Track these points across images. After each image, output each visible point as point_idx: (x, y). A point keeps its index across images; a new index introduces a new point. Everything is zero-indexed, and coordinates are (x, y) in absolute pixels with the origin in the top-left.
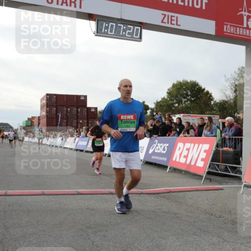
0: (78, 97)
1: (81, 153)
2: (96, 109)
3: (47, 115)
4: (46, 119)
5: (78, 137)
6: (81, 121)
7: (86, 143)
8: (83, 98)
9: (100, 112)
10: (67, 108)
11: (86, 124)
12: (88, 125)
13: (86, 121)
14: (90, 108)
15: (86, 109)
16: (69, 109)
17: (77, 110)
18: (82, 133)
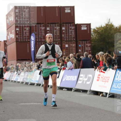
0: (61, 9)
1: (69, 92)
2: (89, 25)
3: (17, 39)
4: (15, 43)
5: (64, 69)
6: (67, 46)
7: (76, 77)
8: (69, 11)
9: (94, 30)
10: (46, 27)
11: (74, 49)
12: (77, 51)
13: (74, 45)
14: (80, 25)
15: (73, 28)
16: (48, 29)
17: (61, 29)
18: (69, 64)
